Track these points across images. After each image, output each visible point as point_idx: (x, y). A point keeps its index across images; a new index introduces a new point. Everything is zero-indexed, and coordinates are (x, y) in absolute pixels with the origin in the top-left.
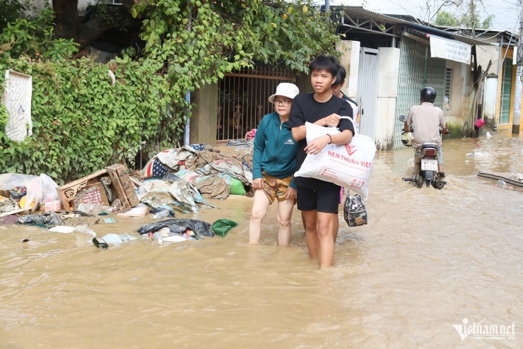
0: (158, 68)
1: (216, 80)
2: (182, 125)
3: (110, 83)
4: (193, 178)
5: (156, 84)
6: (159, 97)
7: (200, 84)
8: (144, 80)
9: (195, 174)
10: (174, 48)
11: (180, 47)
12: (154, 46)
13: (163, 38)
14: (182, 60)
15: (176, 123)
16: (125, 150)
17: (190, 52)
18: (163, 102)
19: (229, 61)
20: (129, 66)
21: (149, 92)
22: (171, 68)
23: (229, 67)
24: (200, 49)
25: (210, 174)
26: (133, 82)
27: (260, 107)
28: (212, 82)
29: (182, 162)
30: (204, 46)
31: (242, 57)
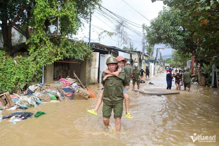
0: (32, 60)
1: (51, 63)
2: (41, 77)
3: (14, 64)
4: (39, 95)
5: (31, 64)
6: (33, 69)
7: (46, 64)
8: (27, 63)
9: (40, 93)
10: (38, 53)
11: (40, 53)
12: (32, 53)
13: (35, 50)
14: (40, 57)
15: (39, 76)
16: (20, 85)
17: (43, 55)
18: (33, 70)
19: (55, 57)
20: (21, 59)
21: (29, 67)
22: (37, 59)
23: (56, 59)
24: (46, 54)
25: (45, 93)
26: (23, 64)
27: (69, 71)
28: (50, 64)
29: (36, 90)
30: (47, 53)
31: (59, 56)
